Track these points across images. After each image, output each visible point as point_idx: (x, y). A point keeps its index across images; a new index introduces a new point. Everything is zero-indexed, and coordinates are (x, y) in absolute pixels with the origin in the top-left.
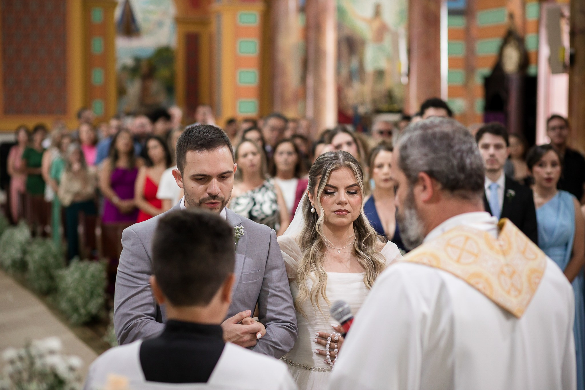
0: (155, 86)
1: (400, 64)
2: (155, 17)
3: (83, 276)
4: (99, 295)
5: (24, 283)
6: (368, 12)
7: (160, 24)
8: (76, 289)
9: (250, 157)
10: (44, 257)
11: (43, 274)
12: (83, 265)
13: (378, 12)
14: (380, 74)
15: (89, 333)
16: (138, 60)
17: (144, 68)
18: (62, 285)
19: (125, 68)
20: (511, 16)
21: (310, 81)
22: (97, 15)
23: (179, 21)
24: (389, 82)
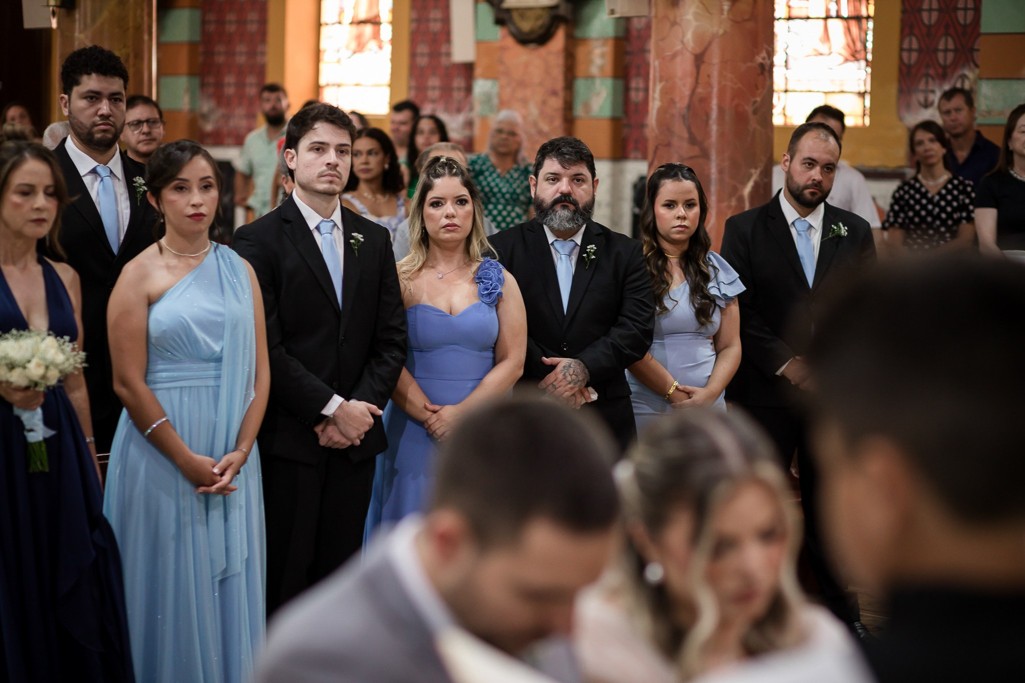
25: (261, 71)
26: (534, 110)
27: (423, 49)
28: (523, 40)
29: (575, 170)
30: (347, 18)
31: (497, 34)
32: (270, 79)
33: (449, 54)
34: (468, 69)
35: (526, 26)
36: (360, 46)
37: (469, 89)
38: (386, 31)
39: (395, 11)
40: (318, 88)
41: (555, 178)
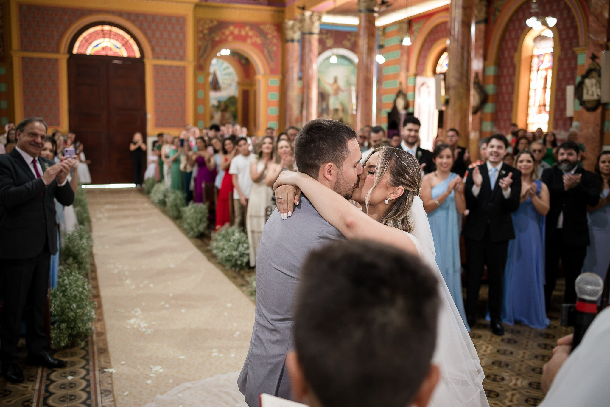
0: (228, 115)
1: (352, 104)
2: (228, 82)
3: (195, 212)
4: (204, 222)
5: (165, 212)
6: (331, 81)
7: (230, 85)
8: (192, 219)
9: (284, 149)
10: (175, 200)
11: (174, 208)
12: (195, 205)
13: (336, 80)
14: (336, 111)
15: (199, 242)
16: (219, 102)
17: (223, 106)
18: (185, 216)
19: (213, 106)
20: (401, 84)
21: (304, 113)
22: (201, 80)
23: (239, 84)
24: (341, 115)
25: (510, 120)
26: (591, 131)
27: (558, 113)
28: (589, 110)
29: (569, 151)
30: (537, 104)
31: (580, 108)
32: (513, 122)
33: (565, 114)
34: (571, 119)
35: (589, 105)
36: (540, 112)
37: (571, 125)
38: (548, 109)
39: (551, 102)
40: (527, 125)
41: (563, 154)
